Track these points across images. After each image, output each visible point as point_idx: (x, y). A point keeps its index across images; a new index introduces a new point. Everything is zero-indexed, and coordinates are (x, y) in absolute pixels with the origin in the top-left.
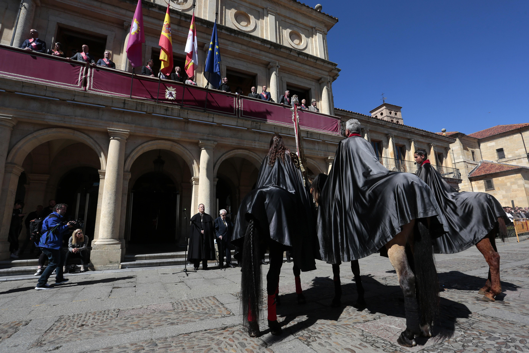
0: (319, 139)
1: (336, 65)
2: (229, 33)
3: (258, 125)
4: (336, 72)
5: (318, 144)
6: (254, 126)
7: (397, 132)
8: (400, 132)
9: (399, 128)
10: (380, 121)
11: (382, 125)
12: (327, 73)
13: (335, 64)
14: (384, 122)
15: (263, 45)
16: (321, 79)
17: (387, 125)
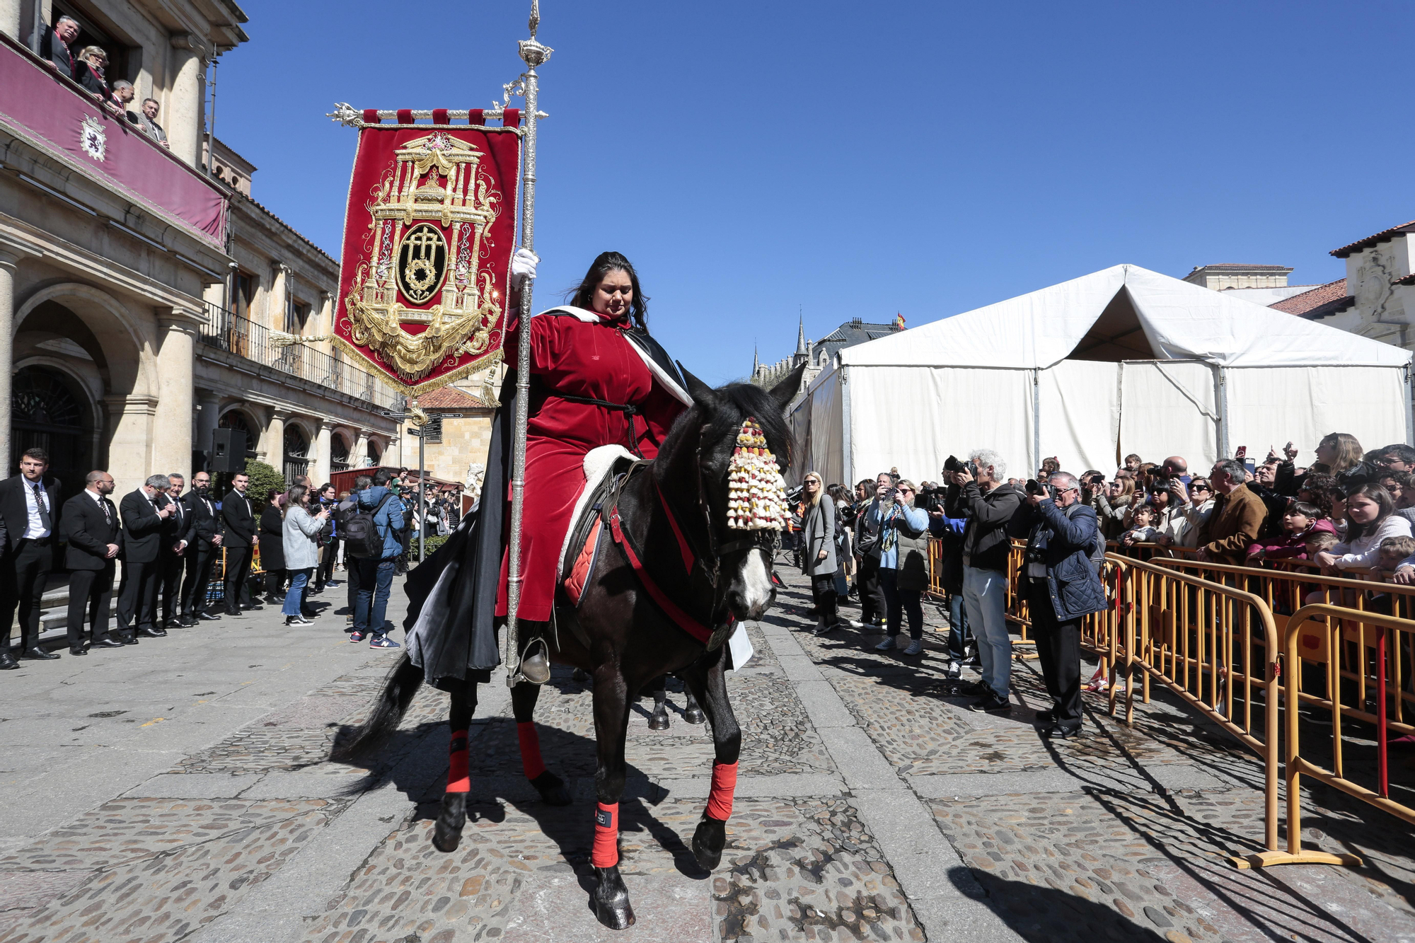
0: (160, 240)
1: (242, 19)
4: (231, 36)
5: (148, 254)
7: (301, 263)
8: (307, 266)
9: (309, 255)
10: (268, 219)
11: (270, 230)
12: (206, 27)
13: (241, 13)
14: (278, 225)
16: (184, 33)
17: (284, 237)
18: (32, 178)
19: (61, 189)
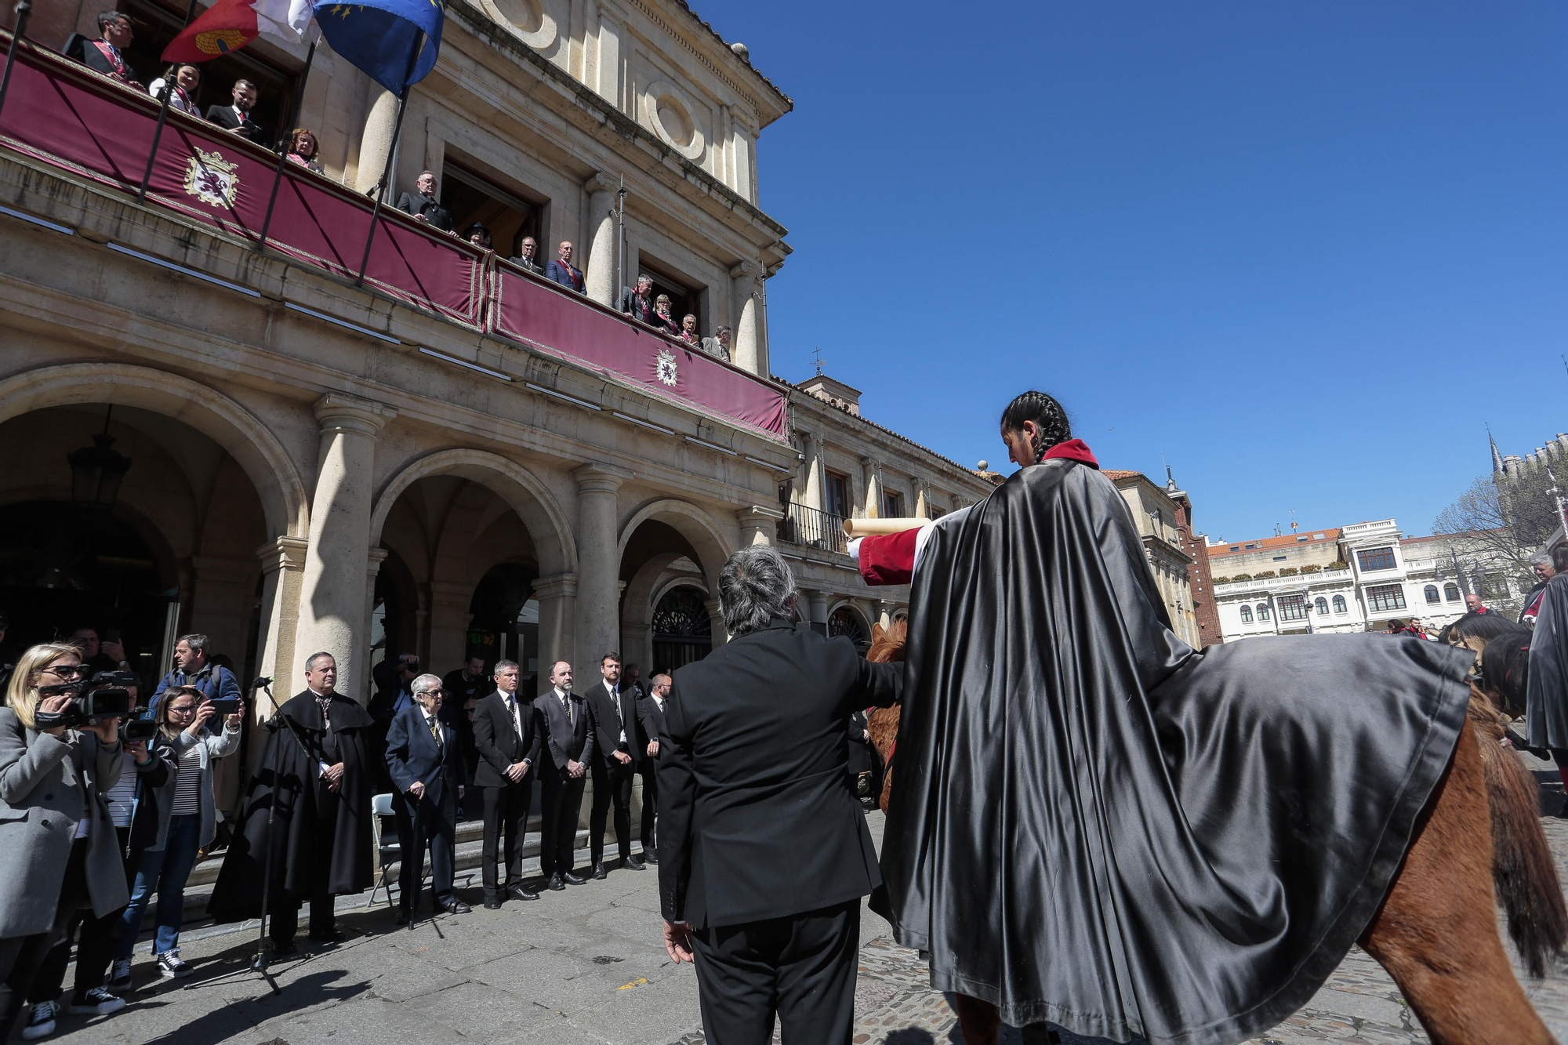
0: (729, 446)
1: (783, 232)
2: (470, 29)
3: (549, 371)
4: (777, 252)
5: (723, 462)
6: (536, 373)
7: (887, 454)
8: (894, 457)
9: (893, 445)
10: (850, 419)
11: (854, 429)
12: (756, 251)
13: (781, 228)
14: (860, 423)
15: (582, 106)
16: (738, 263)
17: (867, 433)
18: (622, 413)
19: (644, 417)
